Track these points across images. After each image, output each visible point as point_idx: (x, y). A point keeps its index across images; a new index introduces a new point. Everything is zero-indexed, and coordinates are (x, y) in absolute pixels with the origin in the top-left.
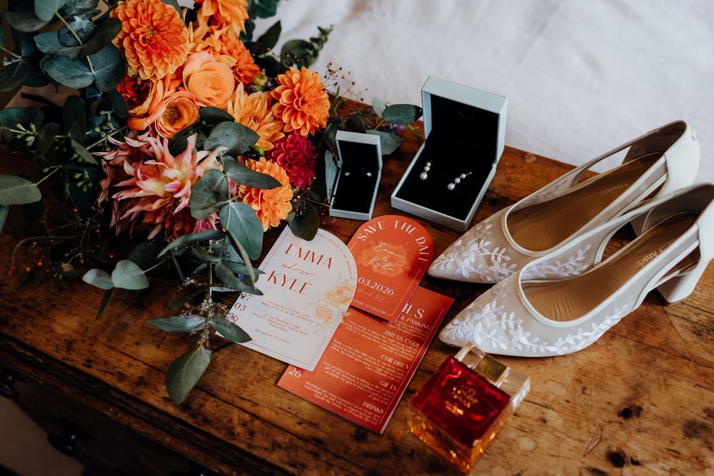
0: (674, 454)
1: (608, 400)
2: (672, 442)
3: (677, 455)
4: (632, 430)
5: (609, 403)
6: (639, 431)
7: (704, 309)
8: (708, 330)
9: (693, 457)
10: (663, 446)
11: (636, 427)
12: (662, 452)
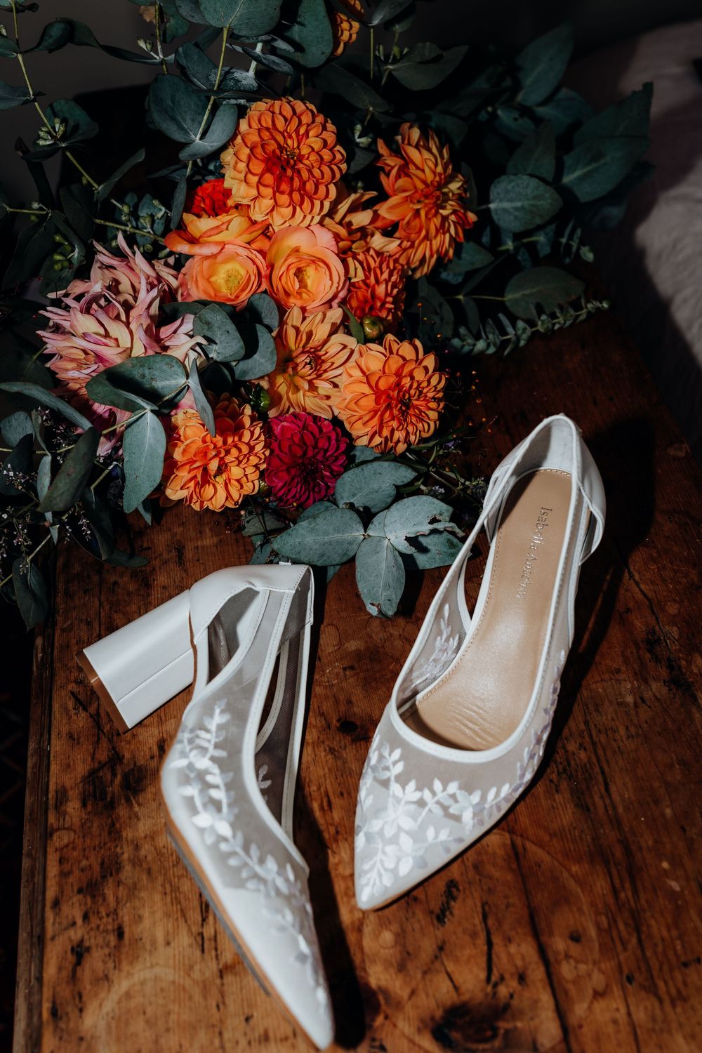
0: (325, 804)
1: (353, 699)
2: (342, 794)
3: (326, 808)
4: (327, 743)
5: (349, 702)
6: (332, 751)
7: (600, 752)
8: (565, 770)
9: (336, 828)
10: (329, 787)
11: (335, 745)
12: (319, 789)
